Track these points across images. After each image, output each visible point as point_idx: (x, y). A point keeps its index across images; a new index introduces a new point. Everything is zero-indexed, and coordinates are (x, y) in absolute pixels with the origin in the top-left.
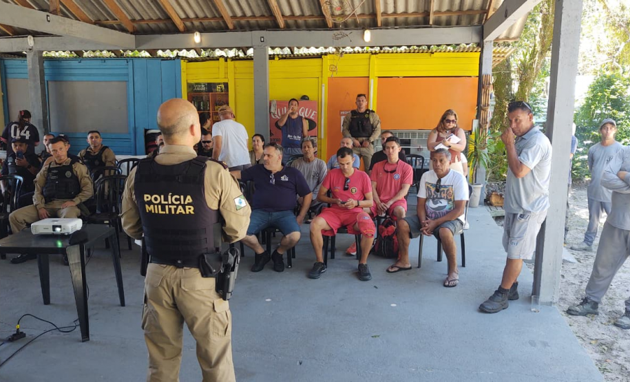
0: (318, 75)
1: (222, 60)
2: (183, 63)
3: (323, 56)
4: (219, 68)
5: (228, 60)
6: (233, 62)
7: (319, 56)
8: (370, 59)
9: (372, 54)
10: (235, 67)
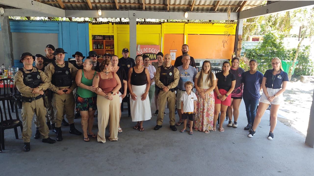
0: (160, 32)
1: (110, 24)
2: (90, 25)
3: (162, 24)
4: (109, 28)
5: (114, 24)
6: (116, 25)
7: (160, 23)
8: (184, 25)
9: (186, 23)
10: (117, 28)
